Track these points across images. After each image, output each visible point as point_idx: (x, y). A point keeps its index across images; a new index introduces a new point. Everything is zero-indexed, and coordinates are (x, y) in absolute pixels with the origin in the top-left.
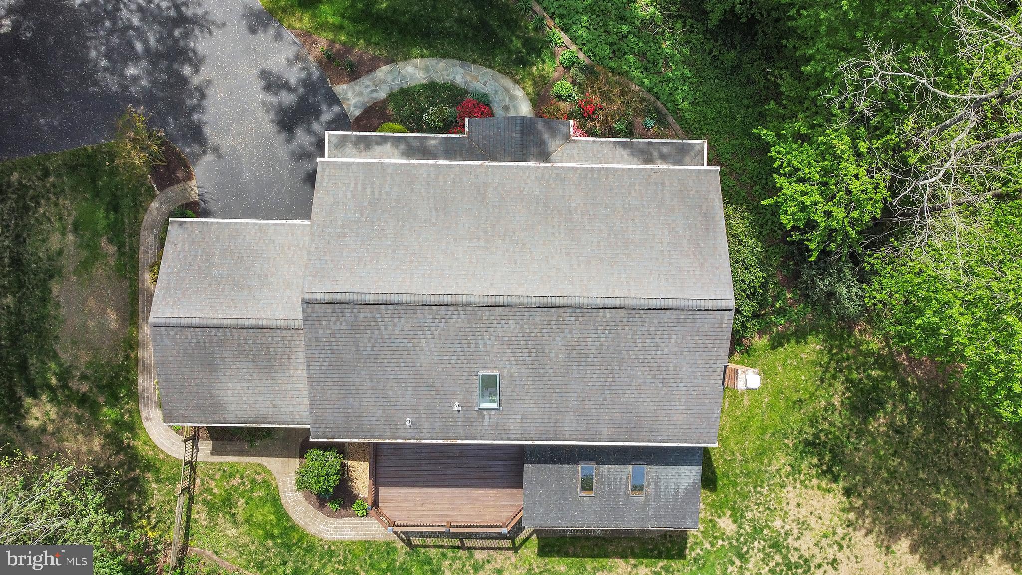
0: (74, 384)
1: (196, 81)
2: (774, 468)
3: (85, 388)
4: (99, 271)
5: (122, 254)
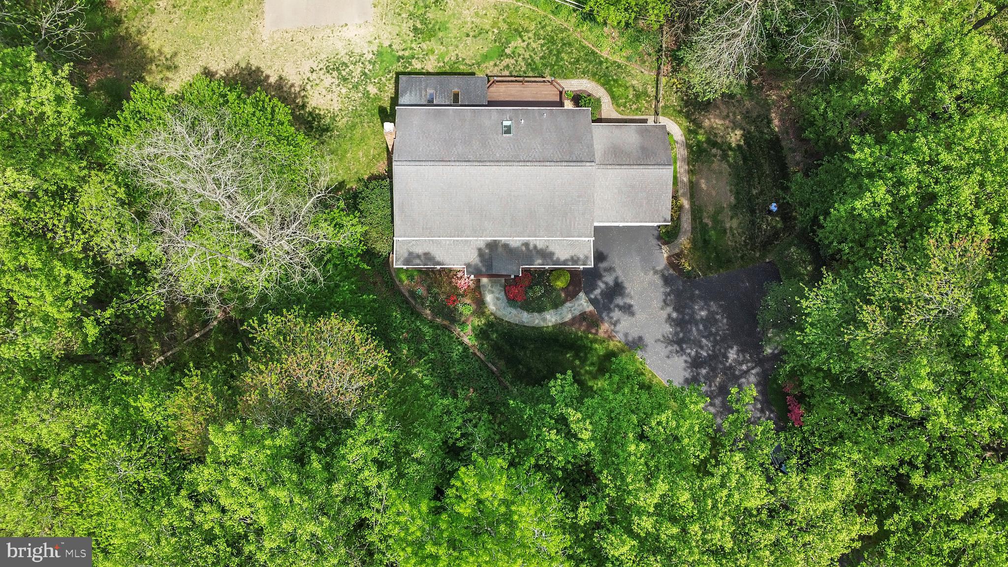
0: (719, 152)
3: (714, 151)
4: (711, 209)
5: (701, 218)
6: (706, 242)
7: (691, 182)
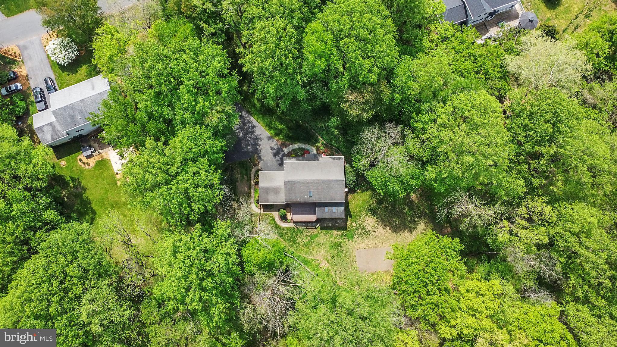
1: (259, 149)
2: (363, 214)
4: (244, 181)
5: (248, 178)
6: (247, 170)
7: (250, 190)
